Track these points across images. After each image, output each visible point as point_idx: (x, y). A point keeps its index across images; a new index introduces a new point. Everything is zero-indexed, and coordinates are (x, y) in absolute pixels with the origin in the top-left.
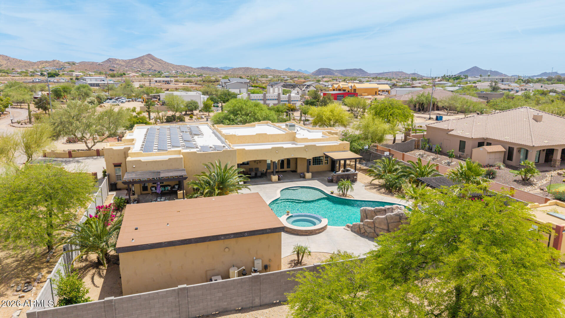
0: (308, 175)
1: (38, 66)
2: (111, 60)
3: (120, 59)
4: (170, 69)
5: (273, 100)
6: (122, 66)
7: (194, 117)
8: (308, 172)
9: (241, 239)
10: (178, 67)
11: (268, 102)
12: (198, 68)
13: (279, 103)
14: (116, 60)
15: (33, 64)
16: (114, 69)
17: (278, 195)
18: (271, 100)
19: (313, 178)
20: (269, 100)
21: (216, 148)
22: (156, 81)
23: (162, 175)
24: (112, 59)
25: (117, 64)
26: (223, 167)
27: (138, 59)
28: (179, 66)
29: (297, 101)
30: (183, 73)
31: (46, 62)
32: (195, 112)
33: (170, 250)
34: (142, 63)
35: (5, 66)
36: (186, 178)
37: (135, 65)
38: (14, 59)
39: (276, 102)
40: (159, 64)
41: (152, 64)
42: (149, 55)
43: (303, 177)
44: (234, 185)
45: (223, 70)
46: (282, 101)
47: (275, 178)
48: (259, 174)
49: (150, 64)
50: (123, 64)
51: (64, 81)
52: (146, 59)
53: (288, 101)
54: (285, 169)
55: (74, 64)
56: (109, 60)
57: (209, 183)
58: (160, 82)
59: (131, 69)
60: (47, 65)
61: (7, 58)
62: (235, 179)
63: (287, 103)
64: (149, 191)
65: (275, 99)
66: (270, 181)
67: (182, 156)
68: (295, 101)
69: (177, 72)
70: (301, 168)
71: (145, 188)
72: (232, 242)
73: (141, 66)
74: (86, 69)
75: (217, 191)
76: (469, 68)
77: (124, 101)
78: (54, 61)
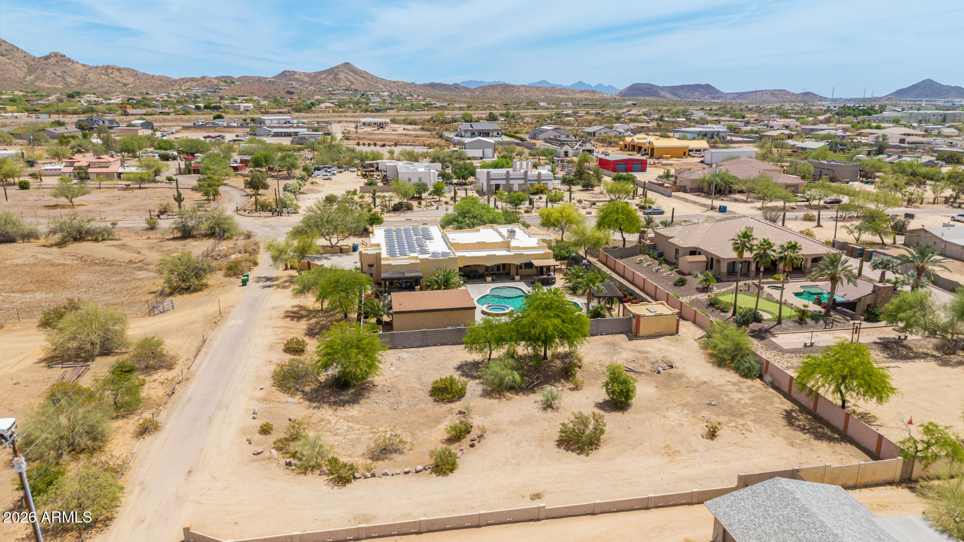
0: (517, 278)
1: (180, 86)
2: (287, 74)
3: (302, 71)
4: (380, 89)
5: (518, 179)
6: (304, 82)
7: (424, 203)
8: (517, 275)
9: (453, 312)
10: (393, 85)
11: (511, 182)
12: (425, 85)
13: (526, 182)
14: (295, 73)
15: (173, 83)
16: (293, 90)
17: (488, 292)
18: (515, 179)
19: (521, 280)
20: (513, 179)
21: (444, 254)
22: (364, 124)
23: (407, 275)
24: (289, 71)
25: (297, 80)
26: (448, 271)
27: (330, 71)
28: (394, 82)
29: (549, 180)
30: (401, 98)
31: (193, 79)
32: (424, 195)
33: (417, 314)
34: (336, 78)
35: (131, 86)
36: (422, 278)
37: (324, 82)
38: (144, 74)
39: (522, 182)
40: (363, 80)
41: (352, 79)
42: (346, 64)
43: (513, 279)
44: (454, 284)
45: (466, 89)
46: (529, 180)
47: (489, 279)
48: (477, 275)
49: (348, 80)
50: (306, 79)
51: (236, 125)
52: (342, 71)
53: (537, 180)
54: (501, 271)
55: (233, 83)
56: (284, 74)
57: (437, 282)
58: (369, 124)
59: (319, 88)
60: (194, 84)
61: (135, 73)
62: (456, 279)
63: (536, 182)
64: (395, 286)
65: (521, 179)
66: (485, 281)
67: (419, 261)
68: (546, 180)
69: (392, 94)
70: (513, 272)
71: (391, 283)
72: (448, 313)
73: (334, 82)
74: (252, 91)
75: (443, 287)
76: (915, 83)
77: (335, 172)
78: (204, 78)
